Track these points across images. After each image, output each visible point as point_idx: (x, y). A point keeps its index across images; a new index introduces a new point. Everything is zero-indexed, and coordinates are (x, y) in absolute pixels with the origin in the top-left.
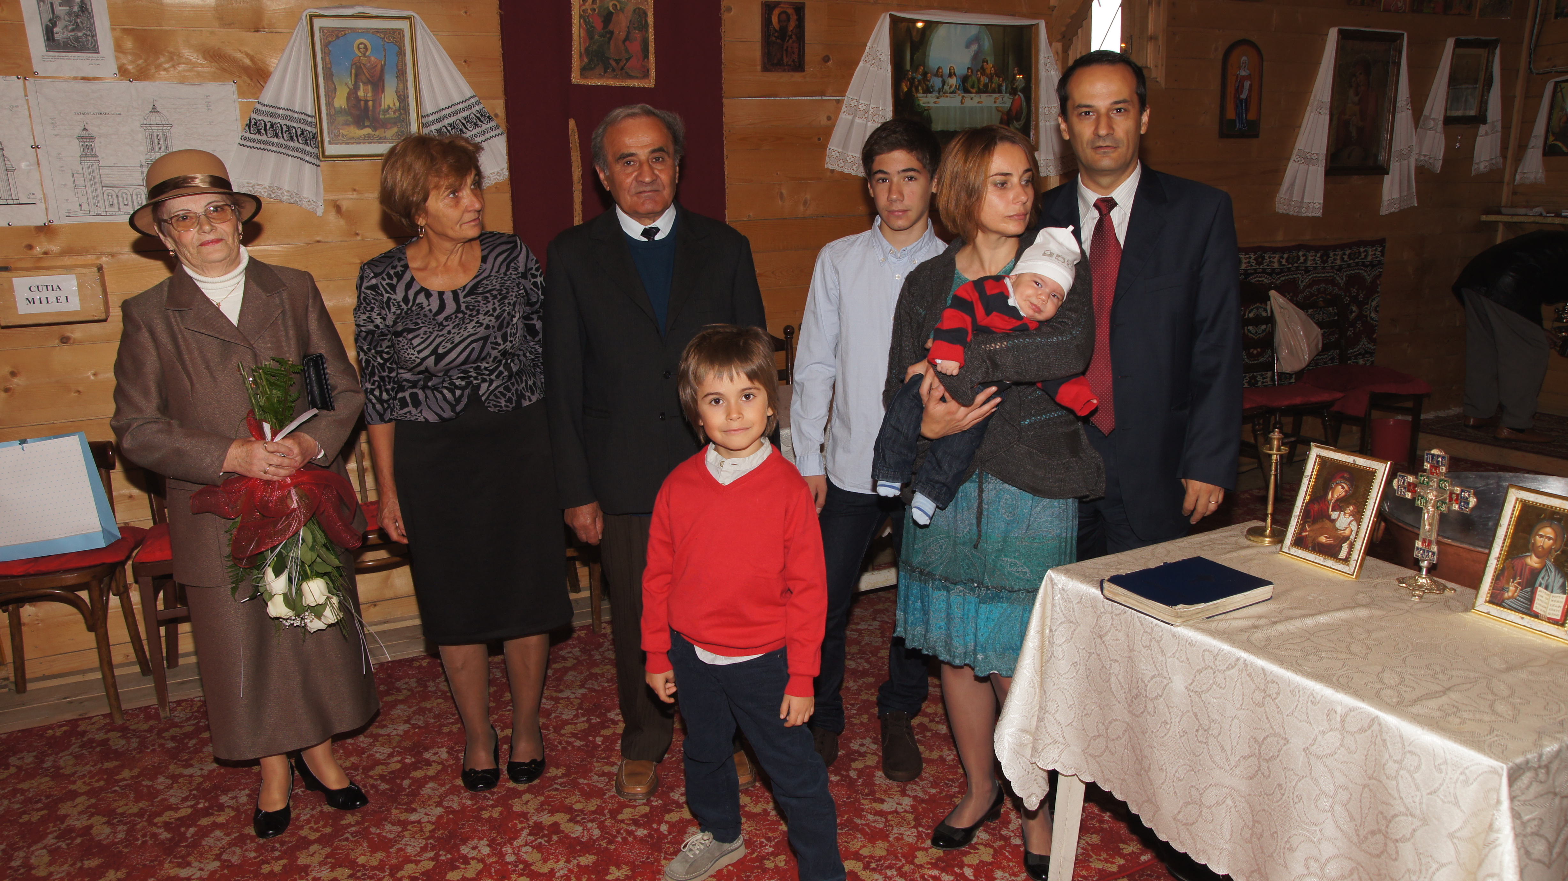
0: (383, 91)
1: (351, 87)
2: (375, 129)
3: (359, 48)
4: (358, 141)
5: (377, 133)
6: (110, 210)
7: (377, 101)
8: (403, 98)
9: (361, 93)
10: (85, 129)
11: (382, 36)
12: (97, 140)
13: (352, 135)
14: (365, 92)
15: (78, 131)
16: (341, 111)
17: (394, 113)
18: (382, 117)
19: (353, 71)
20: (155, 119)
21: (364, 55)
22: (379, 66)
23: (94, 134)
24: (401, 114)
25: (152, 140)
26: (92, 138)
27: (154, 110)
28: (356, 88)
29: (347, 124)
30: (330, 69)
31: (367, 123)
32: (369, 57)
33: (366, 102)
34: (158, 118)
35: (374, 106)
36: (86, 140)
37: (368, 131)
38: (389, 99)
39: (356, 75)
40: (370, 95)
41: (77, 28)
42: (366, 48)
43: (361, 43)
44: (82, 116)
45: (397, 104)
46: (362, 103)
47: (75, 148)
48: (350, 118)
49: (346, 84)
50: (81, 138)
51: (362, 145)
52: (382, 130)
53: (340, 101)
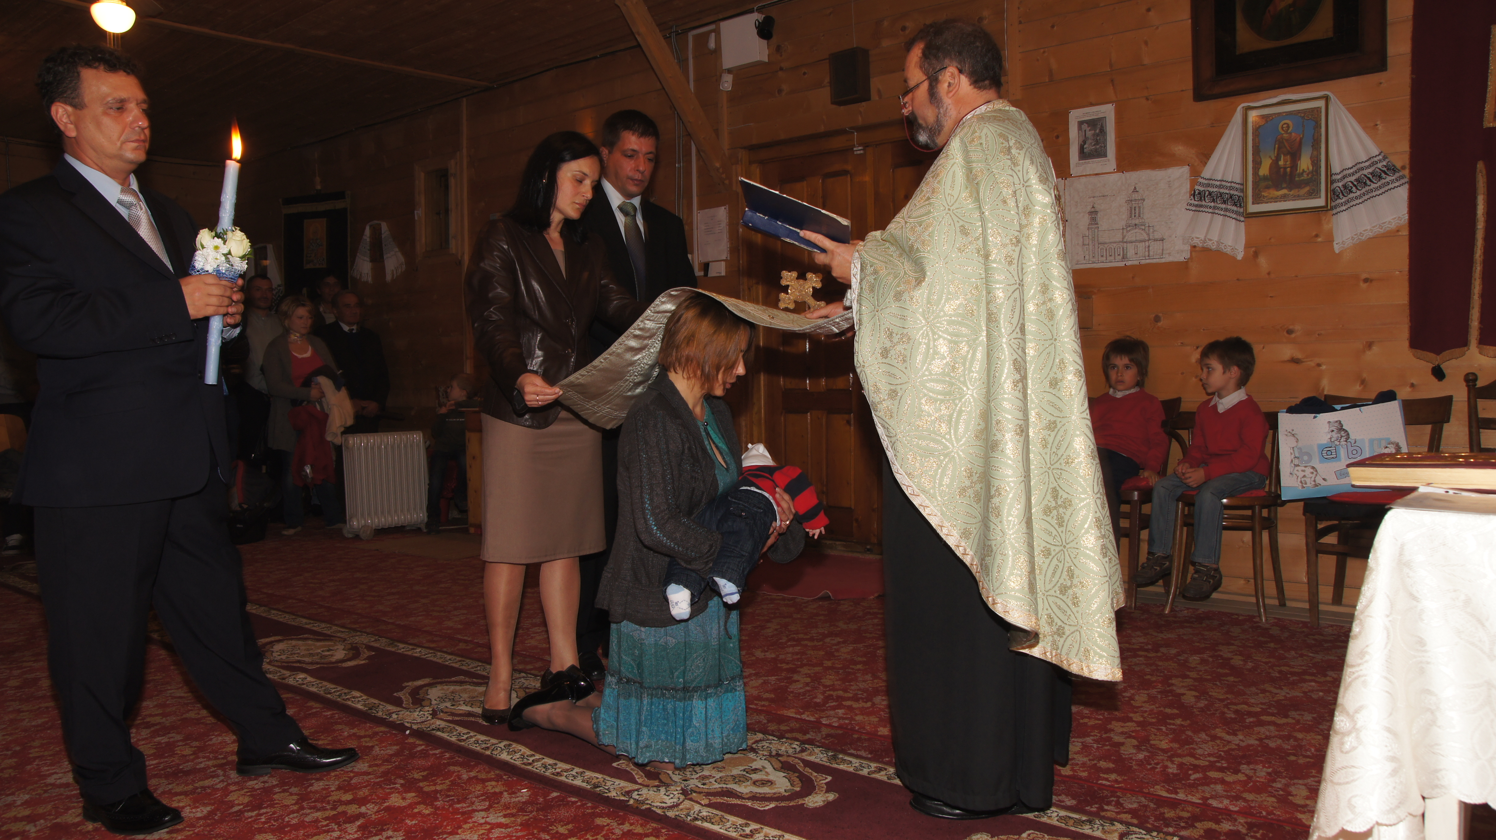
0: (1300, 159)
1: (1273, 158)
2: (1290, 189)
3: (1282, 128)
4: (1276, 200)
5: (1291, 193)
6: (1101, 259)
7: (1294, 166)
8: (1315, 162)
9: (1281, 163)
10: (1093, 207)
11: (1302, 115)
12: (1099, 214)
13: (1271, 196)
14: (1285, 161)
15: (1089, 209)
16: (1265, 178)
17: (1308, 175)
18: (1297, 179)
19: (1277, 146)
20: (1135, 196)
21: (1286, 132)
22: (1298, 139)
23: (1097, 210)
24: (1313, 175)
25: (1131, 210)
26: (1096, 212)
27: (1135, 190)
28: (1278, 159)
29: (1267, 187)
30: (1258, 146)
31: (1284, 185)
32: (1290, 133)
33: (1285, 168)
34: (1136, 196)
35: (1291, 172)
36: (1093, 213)
37: (1285, 191)
38: (1305, 164)
39: (1279, 148)
40: (1288, 163)
41: (1097, 143)
42: (1288, 127)
43: (1285, 124)
44: (1092, 199)
45: (1311, 168)
46: (1282, 170)
47: (1086, 220)
48: (1270, 183)
49: (1270, 157)
50: (1091, 213)
51: (1278, 203)
52: (1297, 190)
53: (1264, 170)
